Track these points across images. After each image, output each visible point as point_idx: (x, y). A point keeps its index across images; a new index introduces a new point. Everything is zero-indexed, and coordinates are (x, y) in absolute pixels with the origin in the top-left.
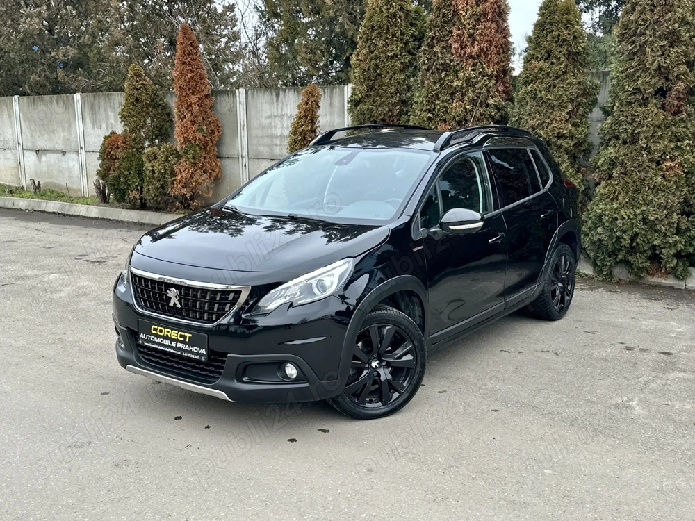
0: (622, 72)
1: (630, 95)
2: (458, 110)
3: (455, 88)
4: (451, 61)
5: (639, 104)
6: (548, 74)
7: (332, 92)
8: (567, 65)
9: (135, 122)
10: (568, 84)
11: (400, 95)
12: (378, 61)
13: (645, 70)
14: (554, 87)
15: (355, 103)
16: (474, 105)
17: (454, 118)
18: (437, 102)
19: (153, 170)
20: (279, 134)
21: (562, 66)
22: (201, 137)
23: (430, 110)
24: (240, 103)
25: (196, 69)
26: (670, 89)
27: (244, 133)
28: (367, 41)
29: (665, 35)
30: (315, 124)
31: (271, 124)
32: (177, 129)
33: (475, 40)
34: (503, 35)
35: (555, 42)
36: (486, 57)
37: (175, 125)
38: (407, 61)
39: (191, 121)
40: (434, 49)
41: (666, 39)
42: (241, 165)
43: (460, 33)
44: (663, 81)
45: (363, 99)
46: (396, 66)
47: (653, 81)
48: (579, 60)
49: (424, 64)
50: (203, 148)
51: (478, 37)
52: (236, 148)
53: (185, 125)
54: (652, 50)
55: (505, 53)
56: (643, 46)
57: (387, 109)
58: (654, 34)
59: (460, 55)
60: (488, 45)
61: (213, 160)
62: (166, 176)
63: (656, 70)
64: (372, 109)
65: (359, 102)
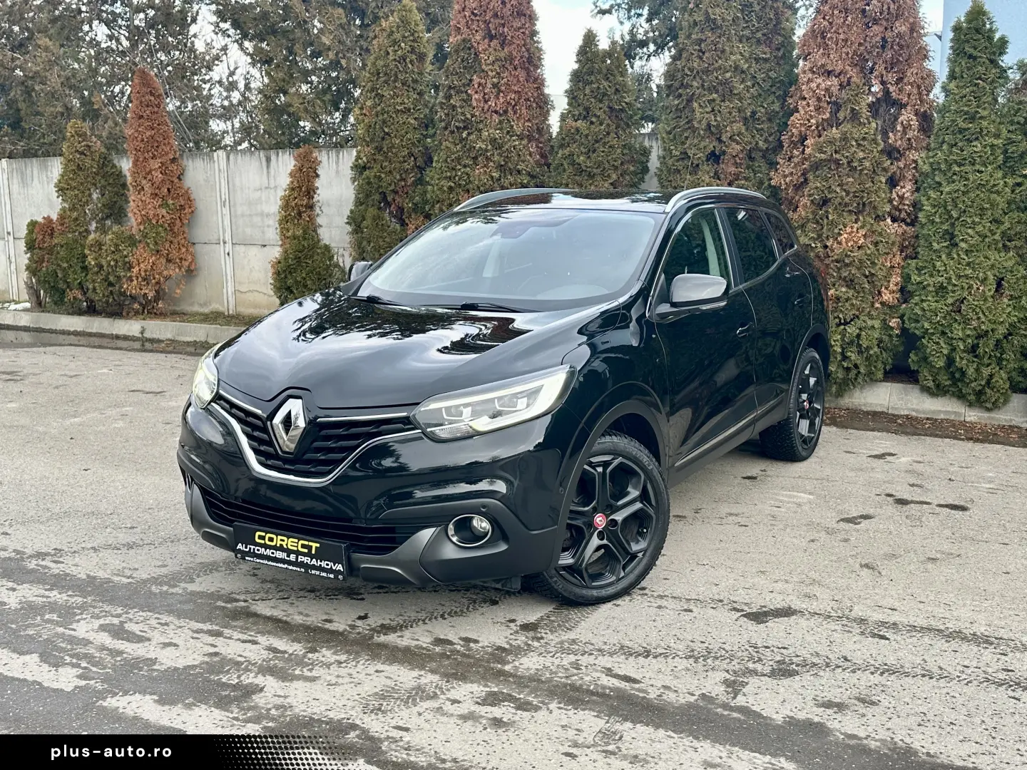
0: (669, 133)
2: (483, 177)
3: (478, 151)
4: (473, 116)
5: (689, 172)
8: (608, 125)
9: (76, 196)
10: (611, 147)
11: (415, 159)
12: (386, 115)
13: (694, 130)
14: (594, 151)
15: (359, 169)
16: (501, 172)
21: (603, 127)
22: (165, 214)
23: (450, 178)
24: (220, 170)
25: (158, 125)
26: (724, 153)
27: (226, 211)
28: (372, 90)
29: (715, 87)
30: (313, 198)
31: (260, 198)
32: (132, 203)
33: (500, 91)
34: (535, 86)
35: (595, 98)
36: (515, 113)
37: (130, 199)
38: (422, 116)
39: (152, 194)
40: (452, 101)
41: (717, 92)
42: (222, 253)
43: (483, 81)
44: (714, 144)
45: (369, 164)
46: (409, 122)
47: (703, 144)
48: (623, 118)
49: (441, 121)
50: (168, 229)
51: (503, 88)
52: (216, 230)
53: (144, 198)
54: (701, 106)
55: (540, 107)
56: (689, 101)
57: (398, 177)
58: (703, 86)
59: (483, 110)
60: (516, 98)
61: (183, 246)
62: (118, 270)
63: (705, 130)
64: (380, 176)
65: (364, 168)
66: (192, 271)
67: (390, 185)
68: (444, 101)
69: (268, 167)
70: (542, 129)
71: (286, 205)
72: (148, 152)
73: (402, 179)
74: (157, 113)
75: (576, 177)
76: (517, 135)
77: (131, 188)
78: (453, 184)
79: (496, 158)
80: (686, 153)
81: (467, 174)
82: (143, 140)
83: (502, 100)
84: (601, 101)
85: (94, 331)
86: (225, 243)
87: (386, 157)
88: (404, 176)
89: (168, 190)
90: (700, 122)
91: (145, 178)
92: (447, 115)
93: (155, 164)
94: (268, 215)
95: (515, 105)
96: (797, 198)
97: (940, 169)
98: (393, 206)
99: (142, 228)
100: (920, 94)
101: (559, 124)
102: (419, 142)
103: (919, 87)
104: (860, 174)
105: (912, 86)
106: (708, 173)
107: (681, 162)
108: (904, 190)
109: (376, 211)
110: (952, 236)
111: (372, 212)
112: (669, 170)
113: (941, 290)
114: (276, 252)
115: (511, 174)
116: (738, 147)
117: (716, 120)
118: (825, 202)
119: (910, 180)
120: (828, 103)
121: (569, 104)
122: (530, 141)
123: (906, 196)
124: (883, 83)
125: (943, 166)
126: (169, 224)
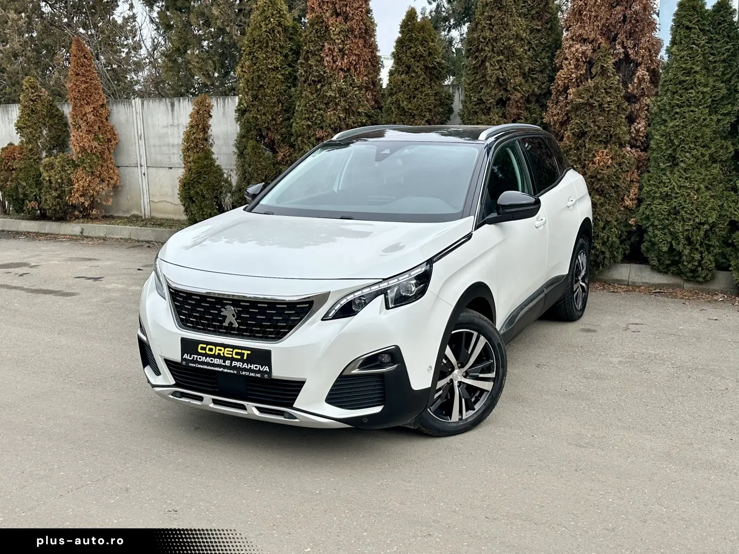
1: (476, 105)
3: (329, 98)
4: (325, 72)
5: (483, 113)
6: (409, 85)
7: (224, 102)
8: (424, 79)
9: (31, 132)
10: (426, 95)
11: (282, 104)
12: (260, 72)
13: (487, 82)
14: (414, 97)
15: (242, 112)
16: (346, 113)
17: (330, 125)
18: (315, 110)
19: (50, 180)
21: (420, 79)
22: (97, 146)
23: (308, 118)
24: (136, 113)
25: (91, 79)
26: (509, 99)
27: (142, 142)
28: (250, 54)
29: (501, 51)
30: (207, 132)
31: (167, 133)
32: (72, 138)
33: (344, 54)
34: (370, 50)
35: (414, 58)
36: (356, 70)
37: (71, 135)
38: (287, 73)
39: (87, 131)
40: (309, 62)
41: (503, 54)
42: (140, 174)
43: (332, 47)
44: (502, 92)
45: (248, 109)
46: (277, 78)
47: (493, 92)
48: (435, 74)
49: (302, 76)
50: (100, 156)
51: (347, 52)
52: (135, 157)
53: (81, 134)
54: (491, 65)
55: (373, 66)
56: (483, 61)
57: (270, 118)
58: (493, 50)
59: (332, 68)
60: (357, 59)
61: (111, 168)
62: (63, 186)
63: (495, 83)
64: (256, 117)
65: (245, 111)
66: (118, 187)
67: (265, 123)
68: (303, 62)
69: (173, 110)
70: (375, 83)
71: (187, 139)
72: (83, 100)
73: (273, 119)
74: (89, 71)
75: (402, 117)
76: (358, 87)
77: (71, 127)
78: (310, 123)
79: (343, 103)
80: (481, 100)
81: (321, 115)
82: (79, 91)
83: (346, 61)
84: (418, 61)
85: (46, 231)
86: (141, 166)
87: (261, 103)
88: (274, 117)
89: (99, 127)
90: (491, 76)
91: (82, 119)
92: (306, 72)
93: (89, 109)
94: (173, 146)
95: (356, 64)
96: (562, 131)
97: (666, 110)
98: (267, 139)
99: (80, 156)
100: (651, 55)
101: (388, 78)
102: (285, 91)
103: (650, 51)
104: (608, 114)
105: (645, 50)
106: (497, 114)
107: (477, 106)
108: (639, 126)
109: (255, 142)
110: (674, 158)
111: (252, 143)
112: (469, 113)
113: (666, 197)
114: (180, 172)
115: (354, 116)
116: (519, 95)
117: (503, 75)
118: (583, 134)
119: (644, 119)
120: (584, 63)
121: (396, 63)
122: (366, 91)
123: (641, 130)
124: (624, 47)
125: (667, 107)
126: (100, 153)
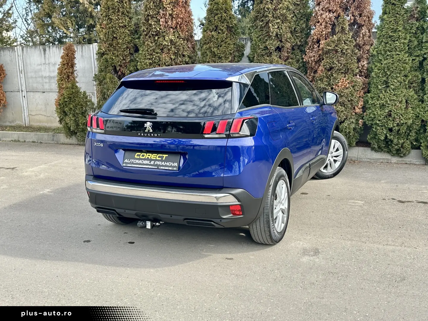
0: (257, 38)
2: (167, 58)
3: (164, 46)
4: (160, 29)
5: (267, 56)
6: (217, 39)
7: (82, 48)
8: (227, 34)
10: (228, 44)
11: (130, 50)
12: (114, 28)
13: (270, 37)
14: (221, 46)
15: (101, 55)
16: (175, 56)
17: (165, 63)
18: (154, 54)
20: (47, 75)
21: (225, 35)
23: (150, 59)
24: (18, 56)
27: (22, 75)
28: (106, 16)
29: (279, 17)
30: (74, 68)
31: (41, 69)
34: (188, 15)
35: (220, 21)
36: (180, 28)
40: (149, 22)
42: (21, 96)
43: (165, 13)
46: (126, 32)
47: (274, 43)
48: (233, 31)
49: (144, 31)
51: (174, 16)
52: (17, 85)
54: (273, 25)
56: (267, 23)
58: (273, 16)
59: (165, 26)
60: (181, 21)
61: (1, 93)
63: (275, 37)
65: (103, 54)
66: (6, 106)
67: (118, 62)
69: (45, 54)
73: (124, 60)
76: (182, 39)
78: (151, 62)
80: (266, 47)
81: (159, 57)
83: (174, 22)
84: (223, 23)
86: (22, 91)
87: (115, 49)
90: (272, 33)
95: (181, 24)
96: (317, 67)
97: (381, 53)
98: (119, 72)
100: (369, 20)
102: (131, 41)
104: (346, 56)
105: (366, 17)
106: (276, 56)
107: (264, 51)
108: (364, 63)
110: (387, 83)
111: (109, 75)
112: (258, 55)
113: (382, 106)
115: (180, 57)
116: (289, 45)
117: (280, 32)
118: (331, 68)
119: (366, 59)
120: (330, 24)
122: (187, 42)
124: (354, 16)
